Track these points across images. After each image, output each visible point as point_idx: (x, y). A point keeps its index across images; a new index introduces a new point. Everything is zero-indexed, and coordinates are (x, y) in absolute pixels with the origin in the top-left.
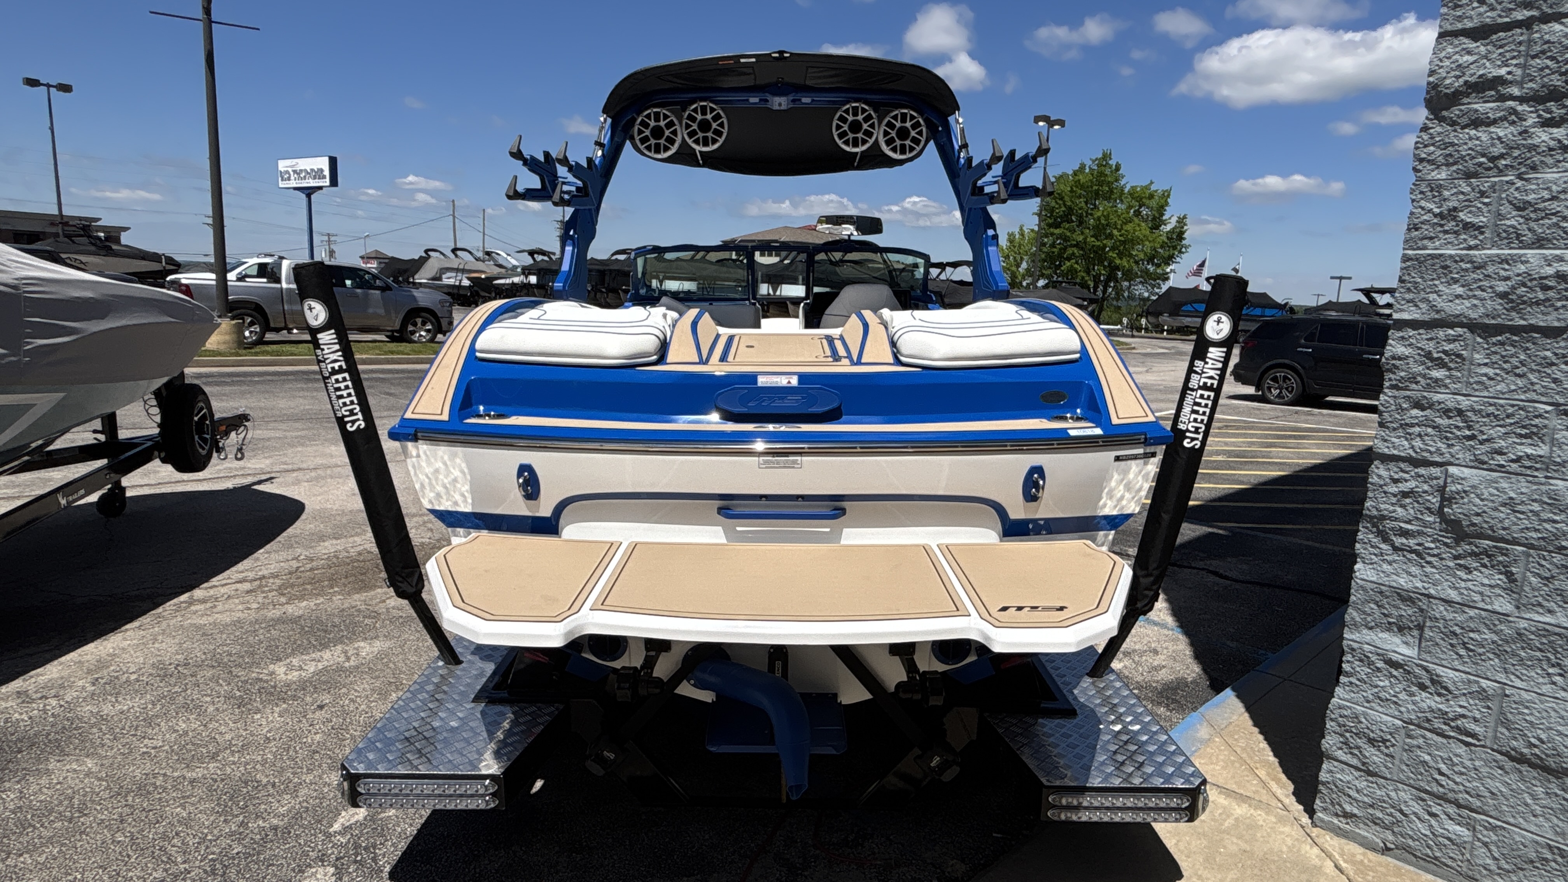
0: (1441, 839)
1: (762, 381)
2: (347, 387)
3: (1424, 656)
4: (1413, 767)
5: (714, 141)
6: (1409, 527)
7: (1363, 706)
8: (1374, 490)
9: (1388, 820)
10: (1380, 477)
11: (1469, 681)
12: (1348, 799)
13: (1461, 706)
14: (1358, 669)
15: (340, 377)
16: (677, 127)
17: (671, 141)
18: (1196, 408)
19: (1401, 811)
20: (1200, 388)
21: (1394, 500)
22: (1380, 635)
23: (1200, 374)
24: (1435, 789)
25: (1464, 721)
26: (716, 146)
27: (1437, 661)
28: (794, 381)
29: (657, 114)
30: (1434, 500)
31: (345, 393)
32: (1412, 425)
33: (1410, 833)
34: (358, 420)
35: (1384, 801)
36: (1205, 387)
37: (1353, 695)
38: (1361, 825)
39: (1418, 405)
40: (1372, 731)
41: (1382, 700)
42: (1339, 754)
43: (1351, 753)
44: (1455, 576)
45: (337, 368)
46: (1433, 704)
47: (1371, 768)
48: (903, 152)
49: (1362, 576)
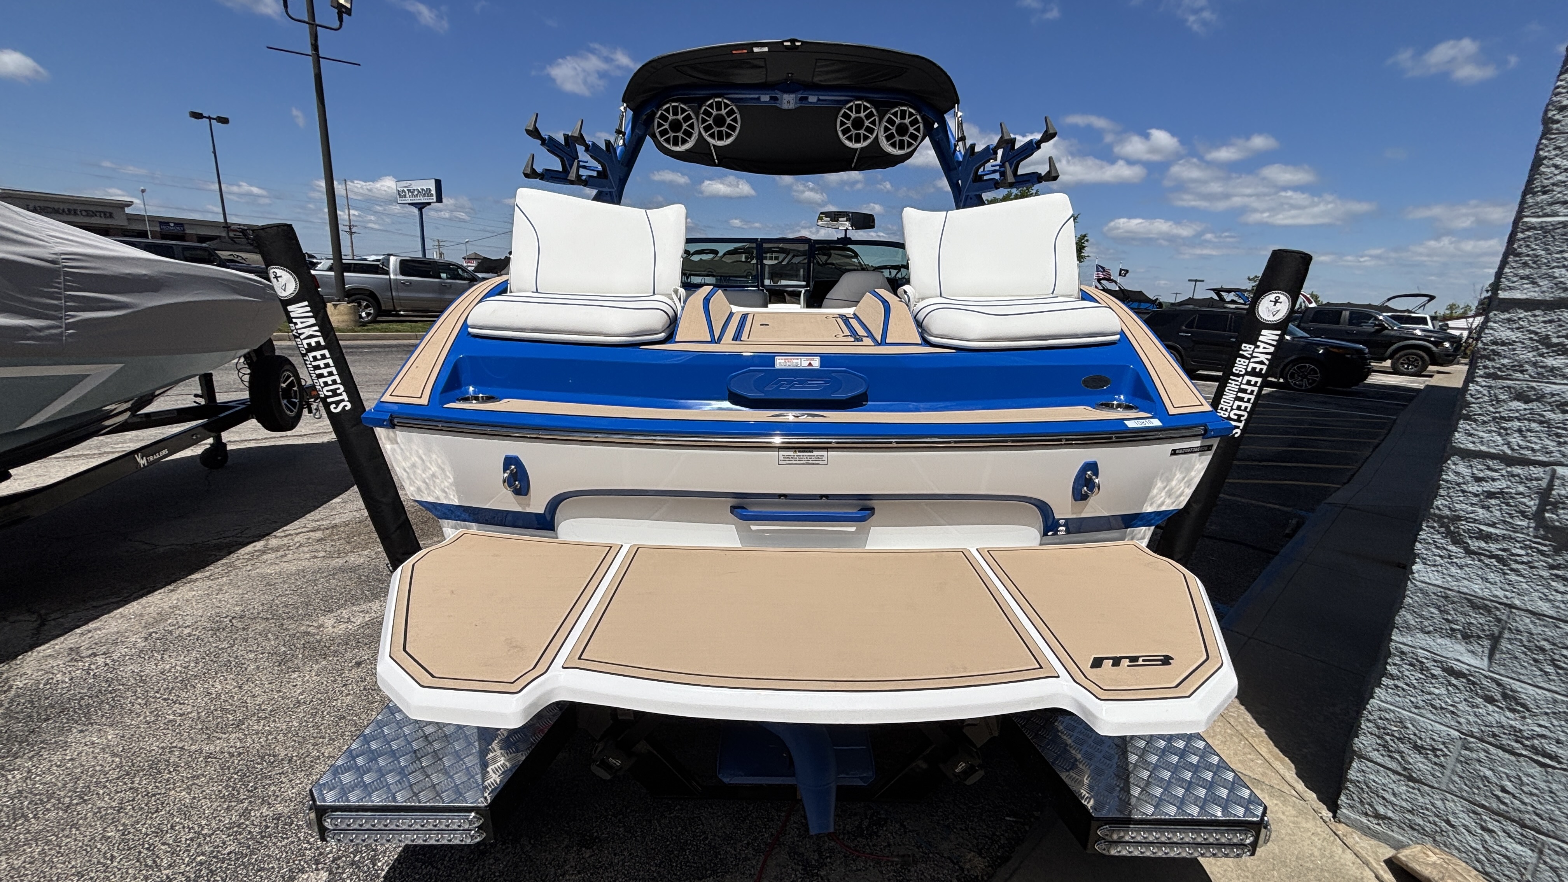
0: (1496, 856)
1: (780, 363)
2: (327, 365)
3: (1496, 668)
4: (1469, 780)
5: (728, 136)
6: (1492, 530)
7: (1411, 712)
8: (1449, 488)
9: (1429, 827)
10: (1457, 474)
11: (1555, 701)
12: (1381, 801)
13: (1540, 726)
14: (1407, 673)
15: (318, 354)
16: (694, 120)
17: (689, 134)
18: (1240, 395)
19: (1448, 822)
20: (1247, 373)
21: (1475, 500)
22: (1439, 641)
23: (1249, 359)
24: (1495, 805)
25: (1543, 741)
26: (729, 141)
27: (1514, 675)
28: (816, 363)
29: (675, 108)
30: (1532, 503)
31: (325, 372)
32: (1510, 419)
33: (1456, 844)
34: (343, 400)
35: (1427, 809)
36: (1253, 373)
37: (1398, 699)
38: (1395, 828)
39: (1521, 397)
40: (1421, 739)
41: (1436, 708)
42: (1375, 756)
43: (1389, 756)
44: (1549, 586)
45: (313, 344)
46: (1504, 720)
47: (1414, 775)
48: (902, 147)
49: (1422, 578)
